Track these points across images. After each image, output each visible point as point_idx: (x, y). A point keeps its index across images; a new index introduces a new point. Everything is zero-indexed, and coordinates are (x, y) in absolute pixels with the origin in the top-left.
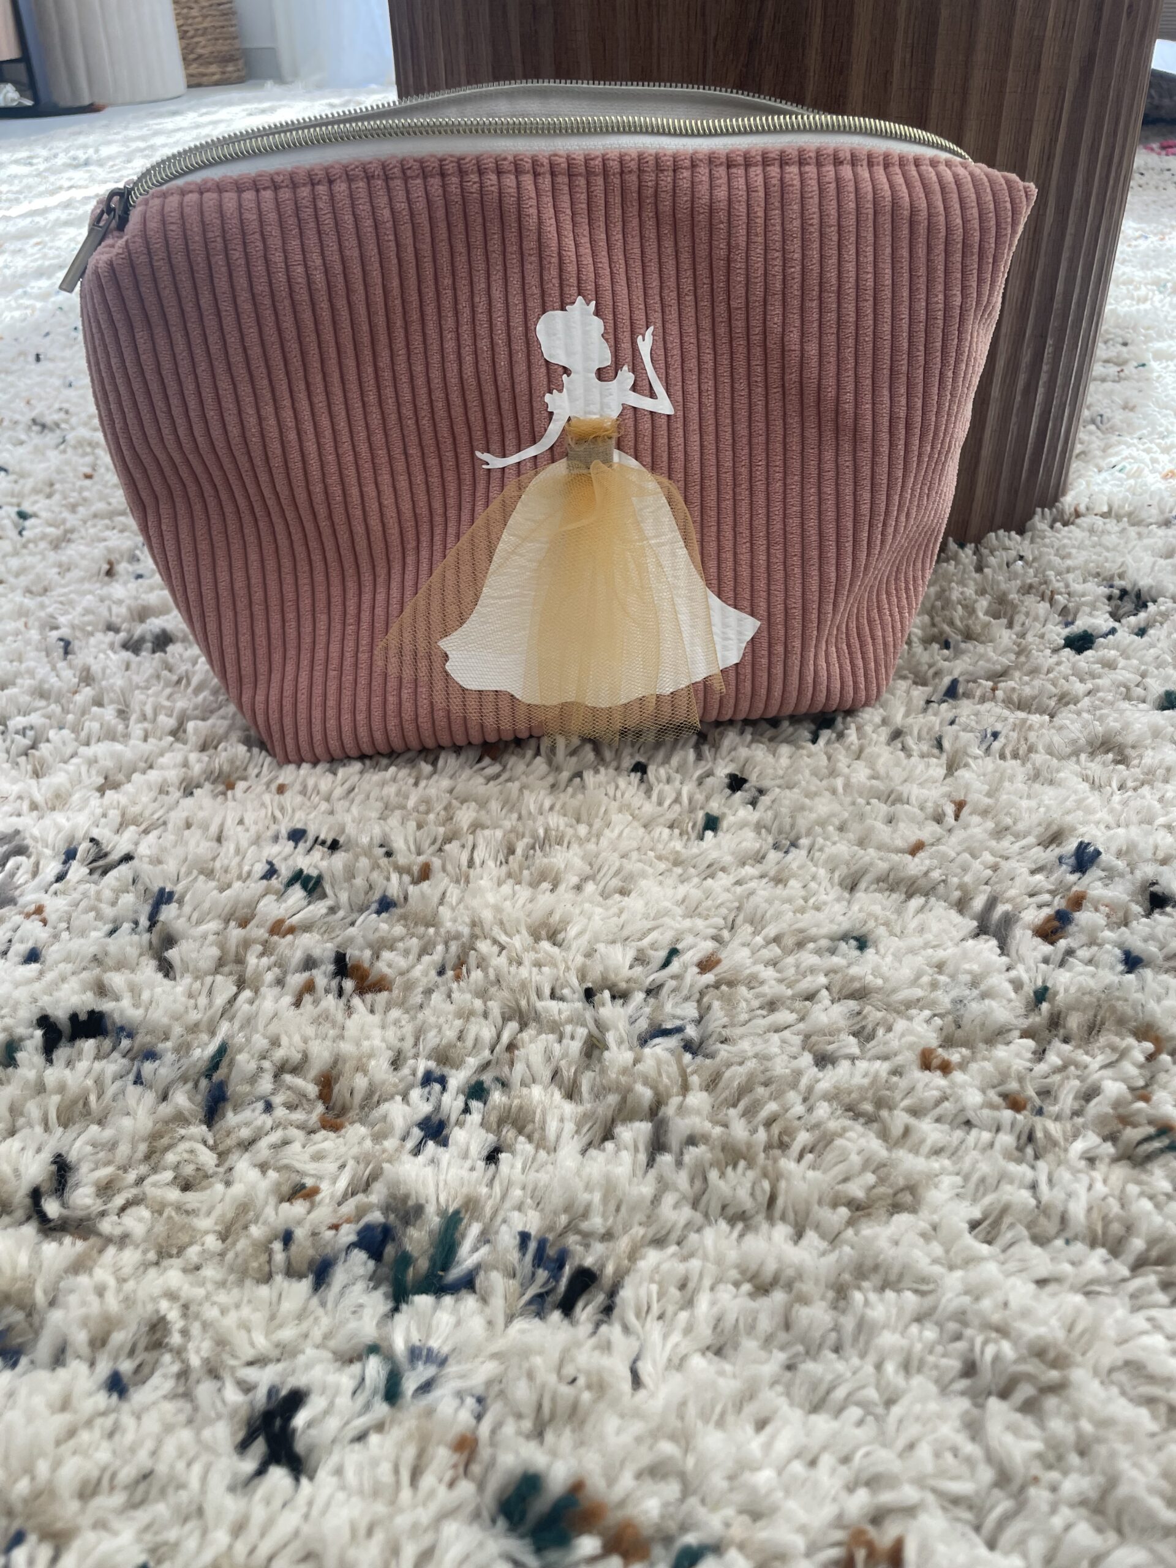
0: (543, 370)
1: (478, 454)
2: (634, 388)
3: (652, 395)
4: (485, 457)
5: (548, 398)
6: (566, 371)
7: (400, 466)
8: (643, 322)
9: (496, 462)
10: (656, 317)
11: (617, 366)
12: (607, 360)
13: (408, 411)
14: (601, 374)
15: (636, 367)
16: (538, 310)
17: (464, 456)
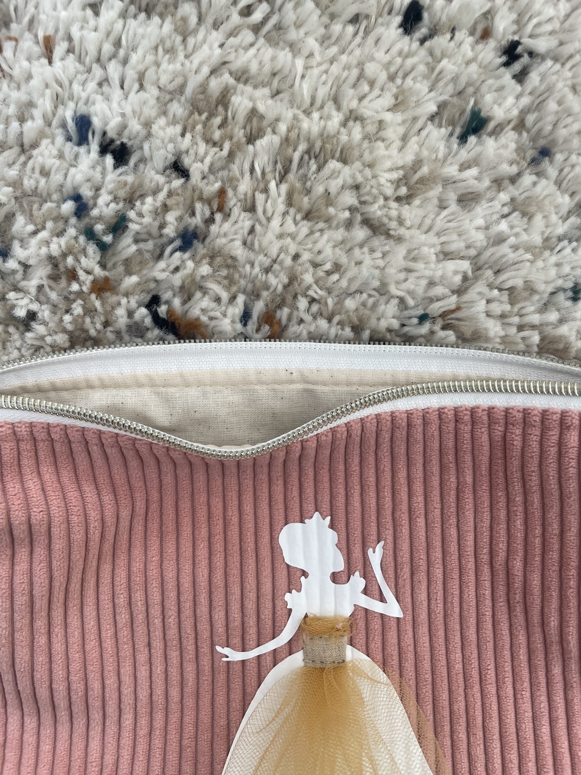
0: (285, 572)
1: (219, 649)
2: (365, 592)
3: (382, 599)
4: (226, 651)
5: (288, 597)
6: (305, 574)
7: (142, 657)
8: (374, 537)
9: (236, 656)
10: (389, 534)
11: (349, 572)
12: (341, 566)
13: (156, 611)
14: (335, 578)
15: (367, 574)
16: (282, 522)
17: (205, 649)
